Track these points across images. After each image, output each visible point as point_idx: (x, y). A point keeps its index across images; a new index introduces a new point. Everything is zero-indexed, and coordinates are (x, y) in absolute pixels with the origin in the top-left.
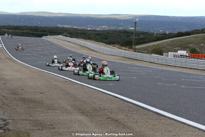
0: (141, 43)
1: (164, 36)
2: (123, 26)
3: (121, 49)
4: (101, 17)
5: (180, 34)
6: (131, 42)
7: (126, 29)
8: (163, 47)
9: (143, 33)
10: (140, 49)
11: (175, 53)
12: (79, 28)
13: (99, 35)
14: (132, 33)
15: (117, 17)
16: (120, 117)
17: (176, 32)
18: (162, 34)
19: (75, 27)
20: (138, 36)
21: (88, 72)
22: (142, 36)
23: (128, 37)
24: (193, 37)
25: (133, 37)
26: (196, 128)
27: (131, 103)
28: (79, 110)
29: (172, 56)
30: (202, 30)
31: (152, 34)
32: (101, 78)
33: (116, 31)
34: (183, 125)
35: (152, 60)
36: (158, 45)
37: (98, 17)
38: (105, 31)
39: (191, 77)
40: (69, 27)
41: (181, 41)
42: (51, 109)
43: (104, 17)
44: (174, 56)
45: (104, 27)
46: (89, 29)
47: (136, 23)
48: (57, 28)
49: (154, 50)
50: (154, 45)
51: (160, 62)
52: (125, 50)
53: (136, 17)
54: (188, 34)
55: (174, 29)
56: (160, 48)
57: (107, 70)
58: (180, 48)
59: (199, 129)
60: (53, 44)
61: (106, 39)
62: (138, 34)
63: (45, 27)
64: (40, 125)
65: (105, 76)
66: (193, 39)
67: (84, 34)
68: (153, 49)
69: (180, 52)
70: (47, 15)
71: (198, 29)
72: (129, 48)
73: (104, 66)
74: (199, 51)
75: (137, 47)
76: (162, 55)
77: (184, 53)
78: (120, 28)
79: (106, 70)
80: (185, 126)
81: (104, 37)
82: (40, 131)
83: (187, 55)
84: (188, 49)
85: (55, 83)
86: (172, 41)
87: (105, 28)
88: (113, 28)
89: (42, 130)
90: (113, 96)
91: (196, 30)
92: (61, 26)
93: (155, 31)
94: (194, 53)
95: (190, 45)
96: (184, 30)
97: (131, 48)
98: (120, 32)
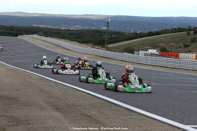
0: (113, 43)
1: (135, 36)
2: (95, 26)
3: (94, 47)
4: (75, 17)
5: (151, 34)
6: (104, 41)
7: (99, 29)
8: (135, 46)
9: (115, 33)
10: (112, 48)
11: (145, 52)
12: (54, 28)
13: (73, 34)
14: (105, 33)
15: (90, 17)
16: (93, 113)
17: (147, 32)
18: (133, 34)
19: (50, 27)
20: (110, 35)
21: (100, 79)
22: (114, 36)
23: (101, 36)
24: (163, 37)
25: (106, 37)
26: (166, 123)
27: (104, 100)
28: (54, 106)
29: (143, 54)
30: (172, 29)
31: (123, 34)
32: (127, 89)
33: (89, 31)
35: (124, 59)
36: (130, 44)
37: (71, 17)
38: (79, 30)
39: (161, 74)
40: (44, 26)
41: (151, 40)
42: (27, 106)
43: (78, 17)
44: (145, 54)
45: (77, 26)
46: (63, 28)
47: (108, 23)
48: (32, 27)
49: (126, 49)
50: (126, 44)
51: (131, 60)
52: (98, 49)
53: (108, 17)
54: (158, 33)
55: (145, 29)
56: (131, 47)
57: (135, 78)
58: (150, 47)
59: (169, 124)
60: (28, 43)
61: (80, 38)
62: (110, 33)
63: (21, 27)
64: (16, 121)
65: (133, 87)
67: (58, 33)
68: (125, 47)
69: (151, 51)
70: (22, 15)
71: (168, 29)
72: (102, 47)
73: (129, 72)
74: (169, 50)
75: (110, 46)
76: (134, 53)
77: (154, 51)
78: (93, 28)
79: (132, 77)
80: (155, 122)
81: (78, 37)
82: (16, 127)
83: (158, 53)
84: (158, 48)
85: (31, 81)
86: (143, 41)
87: (78, 28)
88: (87, 28)
89: (17, 126)
90: (86, 93)
91: (166, 30)
92: (36, 26)
93: (127, 31)
94: (164, 52)
95: (160, 44)
96: (155, 30)
97: (104, 47)
98: (93, 31)
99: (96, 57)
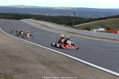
0: (78, 24)
1: (91, 20)
2: (67, 14)
3: (66, 27)
5: (100, 19)
6: (72, 23)
7: (69, 15)
8: (90, 26)
9: (79, 18)
10: (77, 27)
11: (97, 30)
12: (42, 15)
13: (53, 19)
14: (73, 18)
16: (65, 66)
17: (98, 18)
18: (90, 19)
19: (39, 14)
22: (78, 20)
23: (70, 20)
24: (108, 21)
25: (73, 20)
26: (109, 73)
27: (72, 58)
28: (41, 62)
30: (113, 16)
31: (84, 19)
33: (63, 17)
34: (102, 71)
35: (84, 34)
36: (87, 25)
38: (57, 16)
39: (106, 43)
40: (36, 14)
41: (101, 22)
42: (25, 62)
45: (56, 14)
46: (47, 15)
47: (75, 12)
48: (29, 14)
49: (85, 28)
50: (85, 25)
51: (88, 35)
52: (68, 28)
53: (75, 9)
54: (105, 19)
55: (97, 16)
56: (88, 27)
58: (100, 27)
59: (111, 74)
61: (57, 21)
62: (76, 18)
63: (22, 14)
64: (18, 71)
66: (108, 22)
67: (44, 18)
69: (100, 29)
70: (23, 7)
71: (111, 16)
72: (71, 27)
75: (75, 26)
76: (90, 31)
77: (102, 29)
78: (66, 15)
80: (103, 72)
81: (56, 20)
82: (19, 74)
83: (104, 31)
84: (105, 28)
85: (28, 47)
86: (96, 23)
87: (56, 15)
88: (61, 15)
90: (61, 54)
91: (110, 16)
92: (31, 13)
93: (86, 17)
94: (108, 30)
95: (106, 25)
96: (103, 16)
97: (72, 26)
98: (65, 17)
99: (67, 32)
